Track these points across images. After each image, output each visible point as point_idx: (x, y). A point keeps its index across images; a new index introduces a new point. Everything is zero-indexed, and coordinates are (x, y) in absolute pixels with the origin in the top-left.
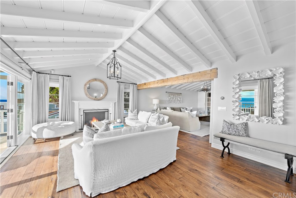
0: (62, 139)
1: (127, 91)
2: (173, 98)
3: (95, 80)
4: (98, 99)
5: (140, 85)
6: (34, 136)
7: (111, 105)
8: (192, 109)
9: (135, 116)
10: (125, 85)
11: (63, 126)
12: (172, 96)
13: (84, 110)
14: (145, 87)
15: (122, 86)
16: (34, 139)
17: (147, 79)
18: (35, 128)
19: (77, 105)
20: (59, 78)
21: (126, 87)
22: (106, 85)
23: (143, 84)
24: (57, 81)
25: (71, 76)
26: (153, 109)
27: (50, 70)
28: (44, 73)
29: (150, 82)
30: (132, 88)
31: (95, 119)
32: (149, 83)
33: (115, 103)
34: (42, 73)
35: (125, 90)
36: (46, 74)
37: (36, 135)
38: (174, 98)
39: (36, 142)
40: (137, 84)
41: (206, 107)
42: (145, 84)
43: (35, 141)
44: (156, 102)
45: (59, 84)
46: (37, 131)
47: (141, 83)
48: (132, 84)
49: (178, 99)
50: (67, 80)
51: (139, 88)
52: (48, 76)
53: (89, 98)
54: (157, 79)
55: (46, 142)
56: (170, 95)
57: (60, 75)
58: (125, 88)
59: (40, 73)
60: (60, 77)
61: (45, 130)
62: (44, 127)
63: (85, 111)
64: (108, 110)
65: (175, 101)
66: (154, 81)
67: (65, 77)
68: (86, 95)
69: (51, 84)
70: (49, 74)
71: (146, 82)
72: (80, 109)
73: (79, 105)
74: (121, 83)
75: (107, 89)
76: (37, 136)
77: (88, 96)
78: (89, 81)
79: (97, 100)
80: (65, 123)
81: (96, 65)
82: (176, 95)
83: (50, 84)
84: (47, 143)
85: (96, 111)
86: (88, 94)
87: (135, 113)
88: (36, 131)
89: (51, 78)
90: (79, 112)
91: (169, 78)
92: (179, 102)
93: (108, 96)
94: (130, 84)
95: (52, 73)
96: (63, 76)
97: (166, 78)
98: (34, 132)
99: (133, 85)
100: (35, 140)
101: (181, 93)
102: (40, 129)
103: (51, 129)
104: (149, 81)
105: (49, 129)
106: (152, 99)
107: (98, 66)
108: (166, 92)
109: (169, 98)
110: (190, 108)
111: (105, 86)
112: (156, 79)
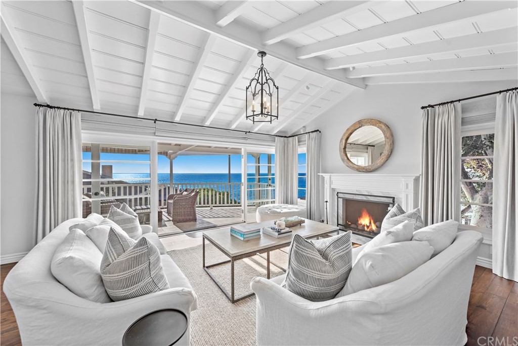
3: (359, 123)
7: (402, 186)
13: (338, 193)
19: (328, 183)
22: (385, 129)
25: (318, 130)
31: (368, 216)
64: (393, 198)
72: (333, 190)
73: (331, 182)
86: (346, 158)
90: (333, 195)
111: (384, 132)
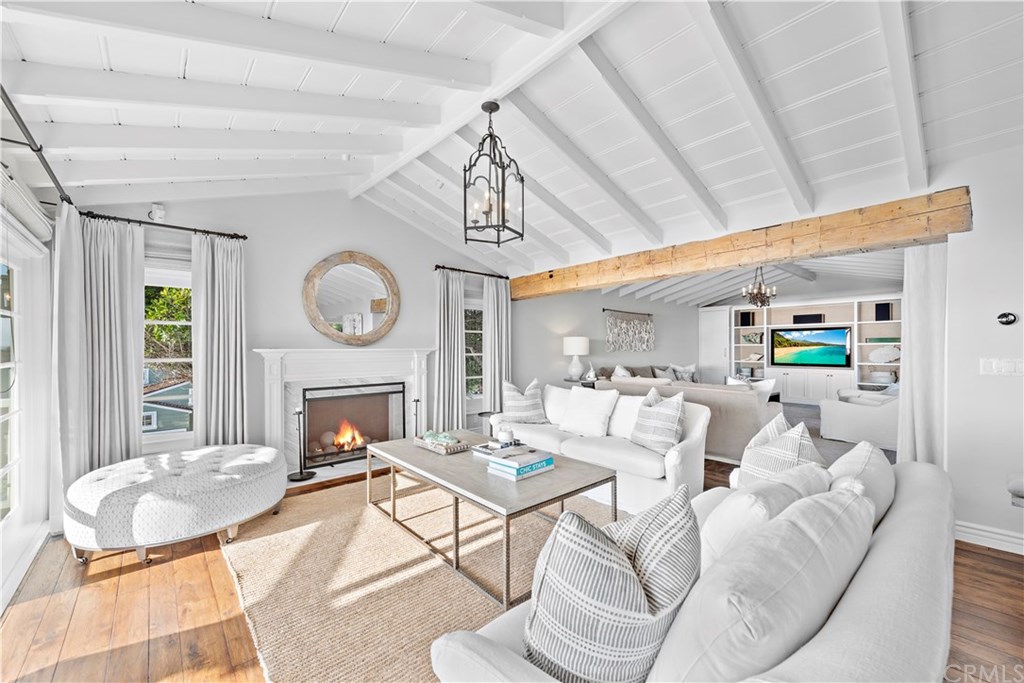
0: (234, 540)
1: (474, 305)
2: (627, 333)
3: (350, 256)
4: (363, 341)
5: (526, 281)
6: (82, 537)
7: (414, 365)
8: (693, 370)
9: (535, 407)
10: (466, 282)
11: (237, 477)
12: (624, 325)
13: (305, 390)
14: (549, 287)
15: (457, 284)
16: (80, 553)
17: (563, 255)
18: (87, 493)
19: (276, 369)
20: (190, 243)
21: (469, 288)
22: (391, 279)
23: (538, 275)
24: (184, 256)
25: (245, 238)
26: (568, 377)
27: (143, 205)
28: (115, 219)
29: (577, 266)
30: (491, 295)
32: (576, 271)
33: (430, 357)
34: (109, 218)
35: (468, 300)
36: (129, 221)
37: (91, 532)
38: (630, 333)
39: (95, 568)
40: (507, 278)
41: (730, 363)
42: (551, 276)
43: (86, 563)
44: (576, 346)
45: (189, 274)
46: (99, 512)
47: (529, 270)
48: (490, 278)
49: (643, 334)
50: (229, 254)
51: (520, 294)
52: (139, 230)
53: (325, 334)
54: (615, 253)
55: (150, 563)
56: (619, 321)
57: (195, 231)
58: (467, 295)
59: (94, 216)
60: (196, 238)
61: (148, 502)
62: (136, 489)
63: (309, 395)
64: (403, 383)
65: (633, 344)
66: (599, 262)
67: (218, 240)
68: (313, 321)
69: (151, 270)
70: (140, 222)
71: (555, 266)
72: (286, 386)
73: (283, 368)
74: (450, 272)
75: (399, 298)
76: (99, 538)
77: (321, 327)
78: (324, 260)
79: (358, 345)
80: (235, 457)
81: (352, 194)
82: (636, 322)
83: (146, 270)
84: (154, 568)
85: (354, 392)
86: (322, 318)
87: (533, 396)
88: (95, 515)
89: (151, 242)
90: (286, 399)
91: (678, 243)
92: (644, 346)
93: (401, 328)
94: (486, 278)
95: (157, 220)
96: (208, 232)
97: (667, 243)
98: (81, 517)
99: (494, 279)
100: (85, 556)
101: (649, 315)
102: (114, 500)
103: (175, 497)
104: (572, 263)
105: (164, 496)
106: (561, 337)
107: (359, 197)
108: (604, 310)
109: (616, 330)
110: (687, 368)
111: (390, 284)
112: (610, 252)
